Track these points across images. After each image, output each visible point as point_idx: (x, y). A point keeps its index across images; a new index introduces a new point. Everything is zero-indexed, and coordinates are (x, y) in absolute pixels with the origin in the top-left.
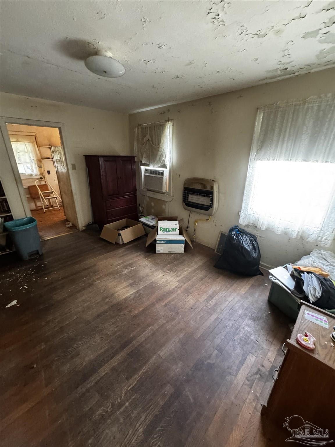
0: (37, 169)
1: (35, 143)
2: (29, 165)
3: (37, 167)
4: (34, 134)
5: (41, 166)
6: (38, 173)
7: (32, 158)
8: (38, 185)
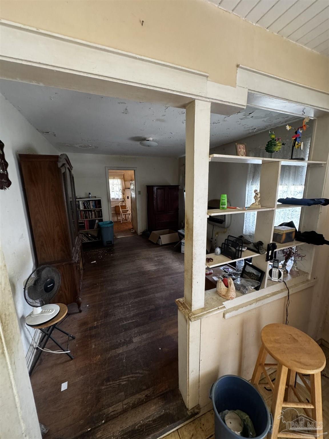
0: (122, 195)
1: (123, 179)
2: (118, 193)
3: (122, 194)
4: (123, 174)
5: (124, 193)
6: (122, 198)
7: (120, 188)
8: (121, 206)
